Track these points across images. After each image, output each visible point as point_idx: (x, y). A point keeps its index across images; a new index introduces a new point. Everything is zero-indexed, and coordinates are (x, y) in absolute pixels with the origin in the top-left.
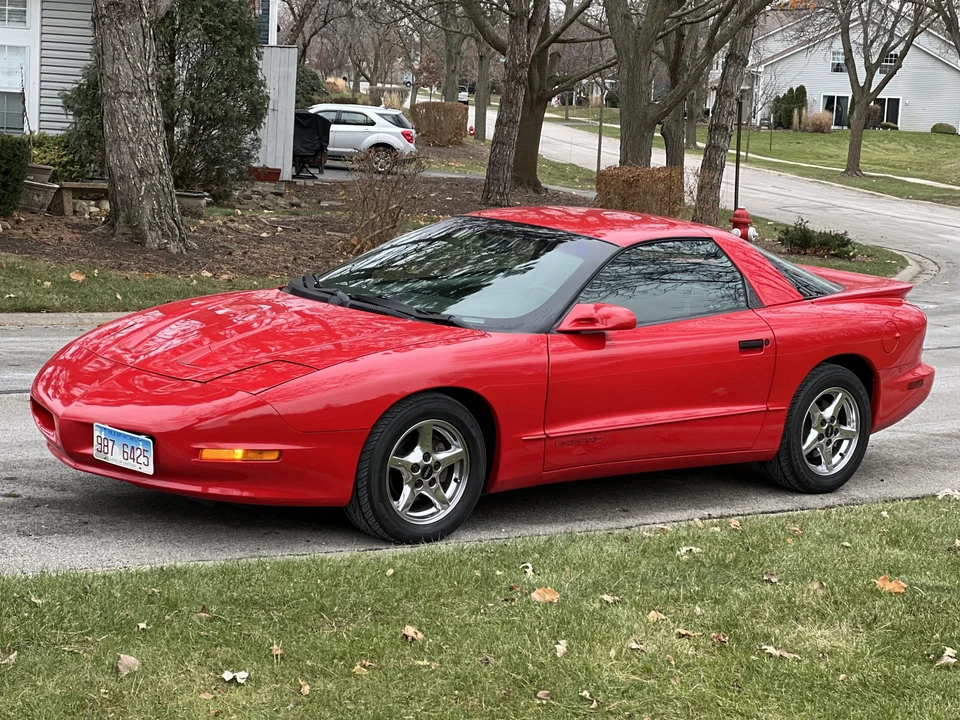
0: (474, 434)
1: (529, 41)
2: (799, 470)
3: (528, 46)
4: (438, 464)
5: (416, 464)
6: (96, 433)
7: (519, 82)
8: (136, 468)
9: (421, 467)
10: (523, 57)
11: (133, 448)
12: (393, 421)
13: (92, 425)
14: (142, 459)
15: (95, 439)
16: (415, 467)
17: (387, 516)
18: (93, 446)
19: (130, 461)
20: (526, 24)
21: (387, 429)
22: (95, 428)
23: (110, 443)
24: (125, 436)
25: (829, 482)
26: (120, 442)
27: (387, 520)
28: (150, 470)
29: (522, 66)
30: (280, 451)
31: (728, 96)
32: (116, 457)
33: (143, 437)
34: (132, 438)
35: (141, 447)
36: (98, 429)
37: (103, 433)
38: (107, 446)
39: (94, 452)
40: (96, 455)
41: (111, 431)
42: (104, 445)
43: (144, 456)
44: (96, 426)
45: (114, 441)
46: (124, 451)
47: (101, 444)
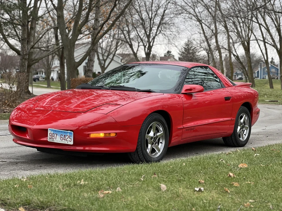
0: (166, 127)
1: (28, 47)
2: (237, 139)
3: (28, 49)
4: (157, 137)
5: (152, 137)
6: (49, 132)
7: (25, 59)
8: (66, 143)
9: (153, 138)
10: (26, 52)
11: (65, 135)
12: (147, 122)
13: (48, 129)
14: (69, 139)
15: (49, 134)
16: (152, 138)
17: (146, 155)
18: (47, 136)
19: (64, 141)
20: (26, 42)
21: (145, 124)
22: (48, 130)
23: (55, 135)
24: (62, 132)
25: (244, 143)
26: (59, 134)
27: (146, 156)
28: (72, 143)
29: (26, 55)
30: (116, 133)
31: (91, 61)
32: (58, 140)
33: (69, 131)
34: (64, 132)
35: (68, 135)
36: (50, 130)
37: (52, 132)
38: (54, 136)
39: (48, 139)
40: (49, 140)
41: (56, 130)
42: (53, 136)
43: (69, 138)
44: (49, 129)
45: (57, 134)
46: (61, 137)
47: (51, 136)
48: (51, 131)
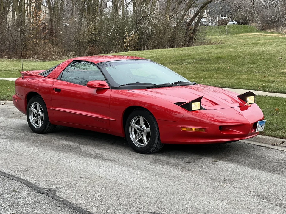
11: (263, 124)
32: (260, 129)
39: (256, 130)
41: (261, 122)
46: (261, 127)
47: (258, 127)
48: (259, 123)
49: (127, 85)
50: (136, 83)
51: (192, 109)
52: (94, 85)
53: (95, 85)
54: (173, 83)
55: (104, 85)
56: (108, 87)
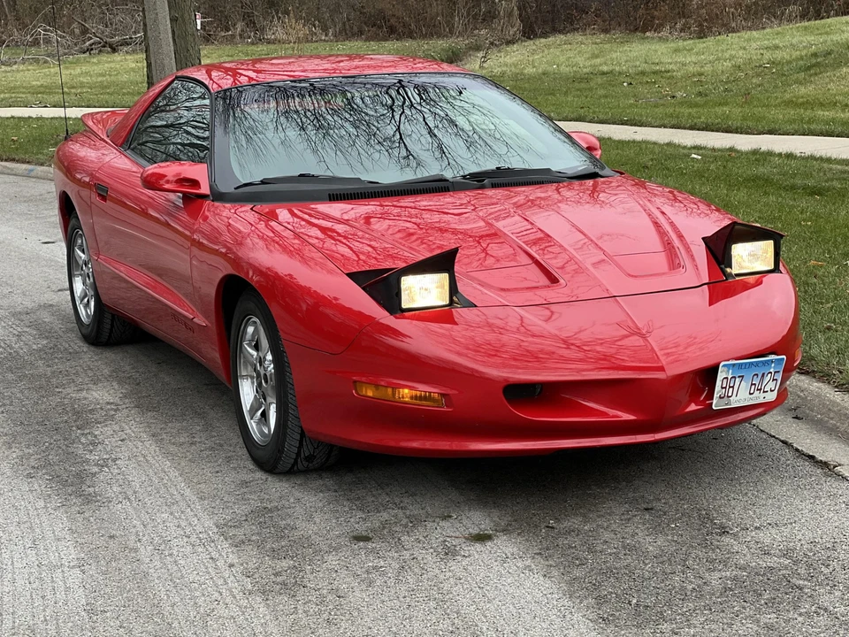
6: (721, 376)
8: (760, 398)
11: (763, 374)
14: (770, 385)
15: (718, 383)
18: (714, 393)
22: (720, 369)
23: (737, 381)
24: (757, 364)
26: (748, 375)
28: (773, 396)
32: (742, 396)
34: (764, 363)
35: (772, 370)
36: (726, 369)
37: (731, 371)
38: (733, 387)
39: (714, 402)
40: (716, 404)
41: (742, 364)
42: (730, 387)
43: (773, 380)
44: (724, 366)
45: (743, 376)
46: (752, 384)
47: (725, 388)
48: (728, 371)
49: (263, 182)
50: (301, 175)
51: (405, 305)
52: (166, 178)
53: (168, 182)
54: (464, 177)
55: (195, 183)
56: (205, 189)
